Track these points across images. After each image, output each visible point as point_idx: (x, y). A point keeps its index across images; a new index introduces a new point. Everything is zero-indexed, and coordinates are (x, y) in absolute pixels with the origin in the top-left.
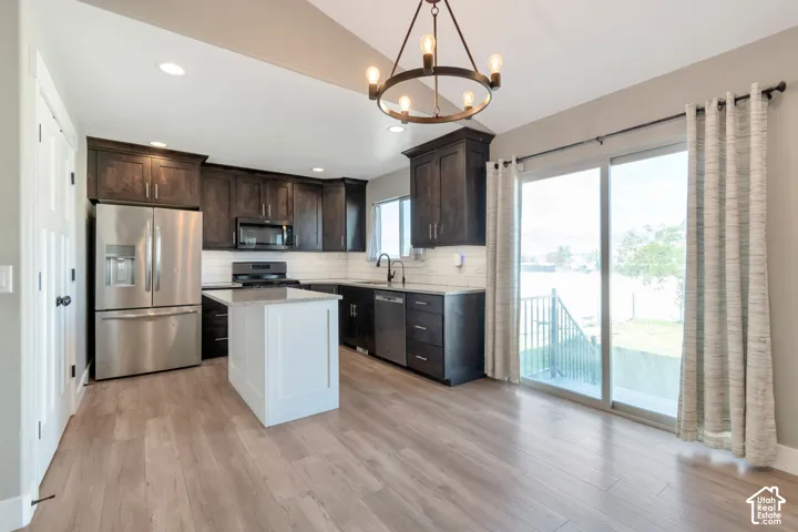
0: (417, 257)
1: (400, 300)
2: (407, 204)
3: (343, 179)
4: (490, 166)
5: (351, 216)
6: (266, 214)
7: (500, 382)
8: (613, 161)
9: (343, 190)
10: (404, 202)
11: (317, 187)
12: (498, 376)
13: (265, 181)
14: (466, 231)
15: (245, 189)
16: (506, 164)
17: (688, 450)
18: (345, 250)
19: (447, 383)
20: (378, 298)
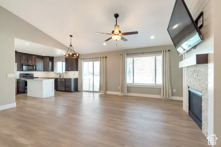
0: (66, 73)
1: (63, 80)
2: (64, 63)
3: (49, 57)
4: (79, 59)
5: (50, 64)
6: (30, 63)
7: (80, 91)
8: (94, 61)
9: (48, 59)
10: (63, 62)
11: (42, 58)
12: (80, 90)
13: (29, 56)
14: (75, 69)
15: (24, 58)
16: (81, 59)
17: (100, 94)
18: (49, 71)
19: (72, 92)
20: (59, 80)
